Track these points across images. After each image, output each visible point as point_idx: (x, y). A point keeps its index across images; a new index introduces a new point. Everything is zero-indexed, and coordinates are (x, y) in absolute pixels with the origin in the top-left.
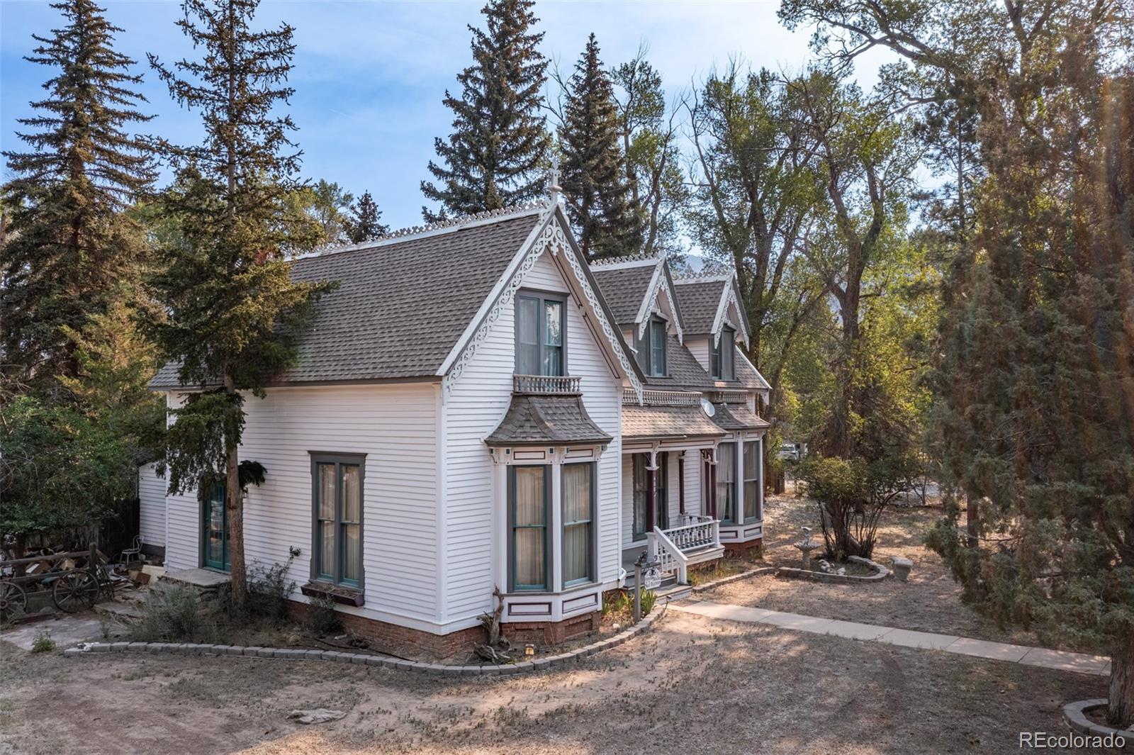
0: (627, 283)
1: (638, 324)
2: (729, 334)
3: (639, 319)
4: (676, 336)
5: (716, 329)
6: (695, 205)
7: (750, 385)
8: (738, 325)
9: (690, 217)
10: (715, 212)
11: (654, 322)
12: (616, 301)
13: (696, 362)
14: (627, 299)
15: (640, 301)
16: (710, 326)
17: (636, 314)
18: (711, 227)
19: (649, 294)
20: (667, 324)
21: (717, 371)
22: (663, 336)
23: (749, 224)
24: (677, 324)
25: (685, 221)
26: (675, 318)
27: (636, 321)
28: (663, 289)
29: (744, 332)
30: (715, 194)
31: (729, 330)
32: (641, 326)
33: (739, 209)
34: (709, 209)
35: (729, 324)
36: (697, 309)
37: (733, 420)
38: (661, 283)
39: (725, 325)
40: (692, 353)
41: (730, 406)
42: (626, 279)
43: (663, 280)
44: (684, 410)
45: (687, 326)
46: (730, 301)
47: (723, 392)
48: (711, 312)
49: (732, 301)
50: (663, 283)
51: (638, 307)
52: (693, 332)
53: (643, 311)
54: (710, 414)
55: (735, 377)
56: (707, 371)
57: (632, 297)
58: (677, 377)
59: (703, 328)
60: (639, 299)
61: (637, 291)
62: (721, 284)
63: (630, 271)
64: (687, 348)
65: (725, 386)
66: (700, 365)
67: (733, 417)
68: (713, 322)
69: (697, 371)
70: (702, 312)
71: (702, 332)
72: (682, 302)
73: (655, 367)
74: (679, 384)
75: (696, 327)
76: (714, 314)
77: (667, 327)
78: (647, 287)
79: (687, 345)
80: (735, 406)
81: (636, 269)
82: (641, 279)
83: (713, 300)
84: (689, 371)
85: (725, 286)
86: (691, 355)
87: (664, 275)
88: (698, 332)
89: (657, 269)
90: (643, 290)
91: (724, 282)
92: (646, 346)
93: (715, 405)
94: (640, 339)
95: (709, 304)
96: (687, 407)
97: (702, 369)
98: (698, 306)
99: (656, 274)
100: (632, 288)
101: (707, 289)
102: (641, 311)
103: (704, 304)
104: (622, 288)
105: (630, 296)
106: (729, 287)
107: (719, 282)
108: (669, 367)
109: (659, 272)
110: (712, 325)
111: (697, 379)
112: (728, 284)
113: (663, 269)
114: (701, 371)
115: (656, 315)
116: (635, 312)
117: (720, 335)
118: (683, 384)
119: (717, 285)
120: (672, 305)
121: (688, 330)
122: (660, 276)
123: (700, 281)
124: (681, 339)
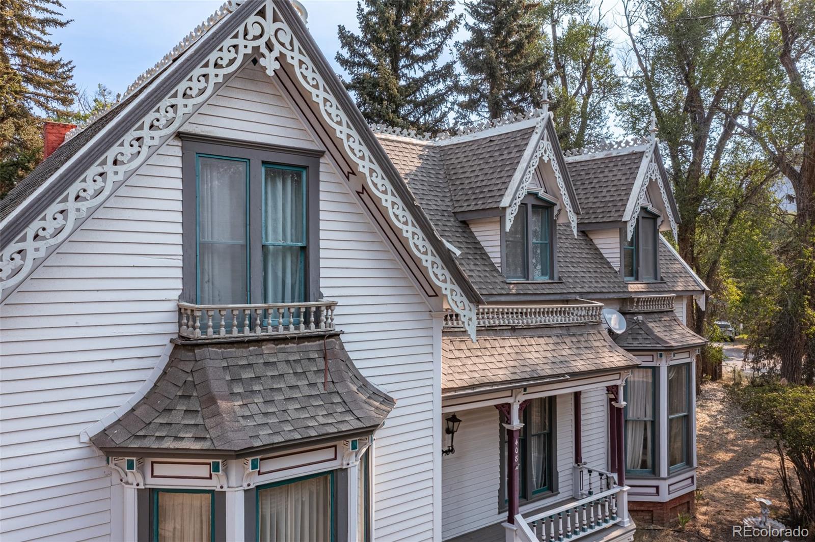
0: (497, 154)
1: (504, 208)
2: (651, 221)
3: (505, 202)
4: (568, 225)
5: (630, 213)
6: (628, 96)
7: (680, 287)
8: (662, 208)
9: (621, 108)
10: (648, 101)
11: (533, 206)
13: (602, 258)
14: (495, 175)
15: (511, 177)
16: (621, 211)
17: (502, 195)
18: (643, 115)
19: (522, 165)
20: (556, 209)
21: (632, 271)
22: (550, 225)
23: (686, 109)
24: (569, 208)
25: (618, 112)
26: (566, 200)
27: (502, 205)
28: (546, 159)
29: (671, 218)
30: (648, 83)
31: (649, 217)
32: (508, 211)
33: (674, 96)
34: (643, 98)
35: (650, 207)
36: (605, 190)
37: (654, 337)
38: (543, 151)
39: (644, 209)
40: (599, 246)
41: (649, 316)
42: (497, 149)
43: (545, 146)
44: (573, 331)
45: (591, 212)
46: (650, 178)
47: (639, 299)
48: (623, 193)
49: (654, 178)
50: (545, 151)
51: (507, 184)
52: (598, 220)
53: (512, 189)
54: (620, 329)
55: (659, 277)
56: (617, 269)
57: (501, 171)
58: (570, 280)
59: (612, 214)
60: (509, 174)
61: (508, 163)
62: (638, 156)
63: (502, 137)
64: (591, 240)
65: (644, 290)
66: (609, 263)
67: (653, 333)
68: (626, 205)
69: (604, 270)
70: (611, 193)
71: (611, 219)
72: (587, 182)
73: (539, 267)
74: (572, 291)
75: (603, 212)
76: (628, 194)
77: (556, 213)
78: (521, 156)
79: (592, 237)
80: (656, 315)
81: (509, 135)
82: (516, 146)
83: (627, 177)
84: (590, 272)
85: (644, 157)
86: (597, 249)
87: (548, 140)
88: (605, 220)
89: (536, 130)
90: (516, 162)
91: (643, 153)
92: (523, 239)
93: (628, 316)
94: (508, 230)
95: (622, 182)
96: (579, 326)
97: (611, 267)
98: (607, 186)
99: (535, 138)
100: (502, 160)
101: (620, 164)
102: (509, 190)
103: (615, 183)
104: (491, 160)
105: (499, 170)
106: (649, 159)
107: (636, 153)
108: (560, 266)
109: (539, 135)
110: (624, 210)
111: (603, 282)
112: (647, 154)
113: (546, 131)
114: (609, 270)
115: (535, 195)
116: (502, 193)
117: (635, 220)
118: (579, 290)
119: (633, 157)
120: (560, 182)
121: (593, 217)
122: (541, 141)
123: (611, 154)
124: (576, 228)
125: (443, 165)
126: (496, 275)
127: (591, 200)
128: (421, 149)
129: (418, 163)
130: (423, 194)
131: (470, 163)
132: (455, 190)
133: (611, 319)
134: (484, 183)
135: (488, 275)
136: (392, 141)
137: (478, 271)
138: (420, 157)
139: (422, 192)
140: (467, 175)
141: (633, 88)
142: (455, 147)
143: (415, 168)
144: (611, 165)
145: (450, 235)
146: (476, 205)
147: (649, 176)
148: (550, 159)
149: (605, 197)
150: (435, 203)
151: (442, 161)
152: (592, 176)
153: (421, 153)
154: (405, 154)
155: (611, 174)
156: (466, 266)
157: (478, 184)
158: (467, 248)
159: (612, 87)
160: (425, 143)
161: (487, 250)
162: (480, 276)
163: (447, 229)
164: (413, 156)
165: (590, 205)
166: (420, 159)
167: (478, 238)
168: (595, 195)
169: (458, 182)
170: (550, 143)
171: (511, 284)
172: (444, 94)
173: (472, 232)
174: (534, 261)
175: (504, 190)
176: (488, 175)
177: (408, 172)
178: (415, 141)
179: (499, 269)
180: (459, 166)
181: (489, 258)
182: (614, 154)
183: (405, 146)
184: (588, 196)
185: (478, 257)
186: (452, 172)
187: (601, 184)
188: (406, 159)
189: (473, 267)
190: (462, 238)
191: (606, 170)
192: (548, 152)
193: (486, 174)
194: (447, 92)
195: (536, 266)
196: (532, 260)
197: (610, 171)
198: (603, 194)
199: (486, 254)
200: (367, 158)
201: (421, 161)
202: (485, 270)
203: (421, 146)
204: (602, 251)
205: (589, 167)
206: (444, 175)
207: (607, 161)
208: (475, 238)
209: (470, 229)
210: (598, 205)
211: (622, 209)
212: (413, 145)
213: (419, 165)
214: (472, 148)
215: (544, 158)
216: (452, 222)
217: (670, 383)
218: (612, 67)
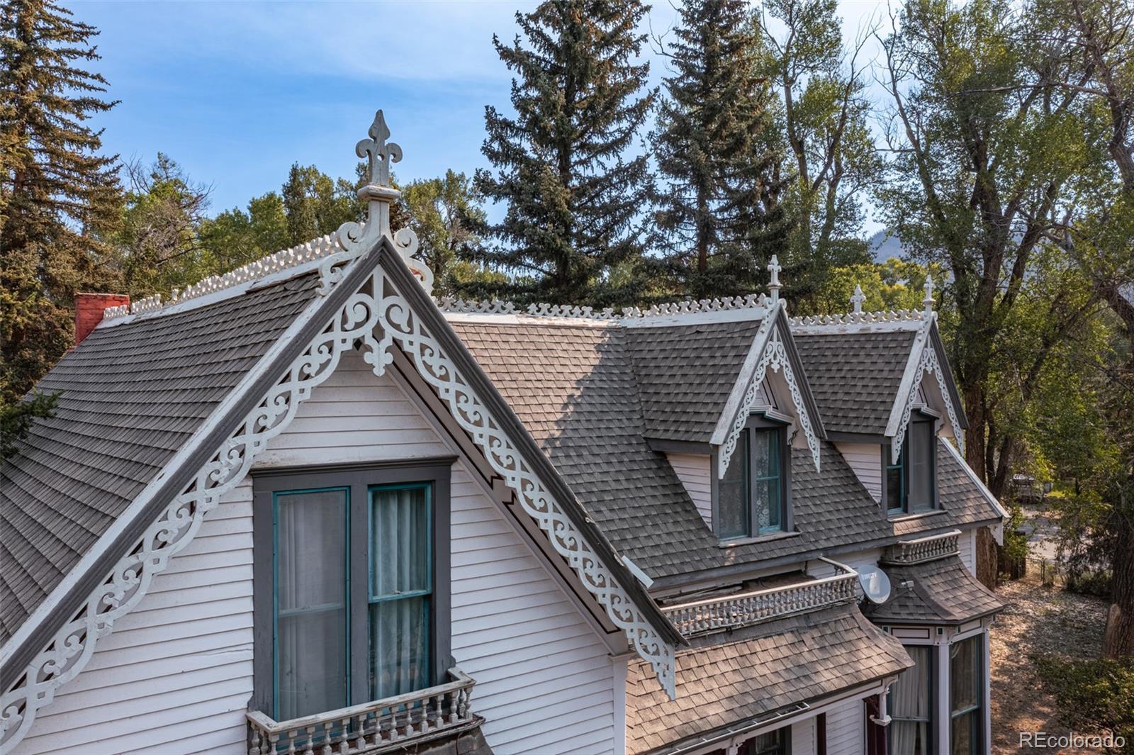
0: (706, 354)
1: (717, 447)
2: (926, 426)
3: (717, 437)
4: (807, 452)
5: (896, 424)
6: (892, 178)
8: (940, 408)
10: (922, 187)
11: (758, 430)
12: (683, 389)
13: (857, 483)
14: (704, 389)
15: (726, 395)
16: (883, 419)
17: (714, 424)
19: (742, 381)
20: (790, 431)
21: (897, 495)
22: (783, 453)
24: (809, 432)
25: (879, 201)
26: (805, 420)
27: (713, 441)
28: (775, 367)
29: (955, 423)
30: (922, 162)
31: (924, 422)
32: (722, 450)
33: (959, 182)
34: (914, 183)
35: (925, 408)
36: (860, 384)
37: (930, 605)
38: (771, 356)
39: (916, 412)
40: (851, 465)
41: (924, 568)
42: (706, 346)
43: (775, 349)
44: (816, 619)
45: (840, 414)
46: (925, 370)
47: (908, 546)
48: (886, 392)
49: (929, 369)
50: (775, 356)
51: (720, 406)
52: (850, 429)
53: (727, 418)
54: (881, 595)
55: (937, 504)
56: (877, 501)
57: (711, 384)
58: (811, 529)
59: (871, 422)
60: (724, 390)
61: (721, 372)
62: (907, 337)
63: (714, 328)
64: (841, 454)
65: (916, 530)
66: (865, 490)
67: (928, 598)
68: (890, 411)
69: (858, 504)
70: (869, 390)
71: (869, 430)
72: (834, 368)
73: (766, 511)
74: (813, 548)
75: (857, 417)
76: (893, 395)
77: (789, 436)
78: (740, 365)
79: (841, 450)
80: (933, 566)
81: (724, 328)
82: (733, 347)
83: (892, 367)
84: (838, 510)
85: (916, 341)
86: (848, 469)
87: (778, 340)
88: (860, 430)
89: (762, 328)
90: (732, 372)
91: (914, 333)
92: (744, 478)
93: (893, 570)
94: (721, 477)
95: (885, 374)
96: (824, 610)
97: (868, 498)
98: (863, 378)
99: (760, 339)
100: (714, 365)
101: (881, 346)
102: (723, 419)
103: (875, 374)
104: (697, 363)
105: (708, 382)
106: (923, 344)
107: (904, 332)
108: (796, 507)
109: (765, 335)
110: (888, 419)
111: (858, 525)
112: (920, 337)
113: (776, 328)
114: (865, 503)
115: (761, 416)
116: (713, 419)
117: (903, 434)
118: (823, 544)
119: (900, 338)
120: (797, 397)
121: (843, 423)
122: (769, 343)
123: (869, 329)
124: (818, 459)
125: (631, 358)
126: (705, 536)
127: (840, 396)
128: (599, 334)
129: (595, 359)
130: (602, 412)
131: (668, 362)
132: (647, 402)
133: (869, 580)
134: (688, 398)
135: (693, 538)
136: (559, 327)
137: (680, 533)
138: (599, 348)
139: (600, 408)
140: (664, 380)
141: (899, 169)
142: (647, 332)
143: (590, 370)
144: (869, 346)
145: (640, 476)
146: (676, 431)
147: (923, 367)
148: (782, 367)
149: (859, 394)
150: (618, 424)
151: (628, 351)
152: (839, 359)
153: (599, 341)
154: (577, 347)
155: (868, 361)
156: (662, 527)
157: (679, 398)
158: (664, 495)
159: (868, 169)
160: (604, 323)
161: (693, 496)
162: (682, 542)
163: (636, 467)
164: (588, 348)
165: (839, 404)
166: (598, 351)
167: (680, 477)
168: (846, 389)
169: (651, 390)
170: (781, 343)
171: (726, 548)
172: (634, 202)
173: (671, 468)
174: (759, 503)
175: (716, 416)
176: (694, 386)
177: (580, 377)
178: (590, 323)
179: (710, 526)
180: (652, 365)
181: (695, 508)
182: (873, 330)
183: (576, 332)
184: (836, 389)
185: (679, 510)
186: (643, 373)
187: (854, 374)
188: (578, 355)
189: (671, 528)
190: (657, 479)
191: (862, 353)
192: (779, 357)
193: (691, 384)
194: (637, 200)
195: (762, 509)
196: (757, 503)
197: (868, 355)
198: (858, 389)
199: (690, 502)
200: (518, 466)
201: (600, 355)
202: (690, 531)
203: (599, 329)
204: (856, 472)
205: (838, 345)
206: (632, 375)
207: (862, 339)
208: (674, 476)
209: (668, 462)
210: (849, 405)
211: (885, 417)
212: (589, 329)
213: (597, 362)
214: (672, 337)
215: (773, 366)
216: (643, 454)
217: (953, 663)
218: (870, 144)
